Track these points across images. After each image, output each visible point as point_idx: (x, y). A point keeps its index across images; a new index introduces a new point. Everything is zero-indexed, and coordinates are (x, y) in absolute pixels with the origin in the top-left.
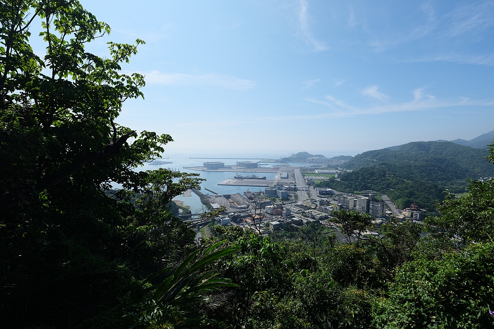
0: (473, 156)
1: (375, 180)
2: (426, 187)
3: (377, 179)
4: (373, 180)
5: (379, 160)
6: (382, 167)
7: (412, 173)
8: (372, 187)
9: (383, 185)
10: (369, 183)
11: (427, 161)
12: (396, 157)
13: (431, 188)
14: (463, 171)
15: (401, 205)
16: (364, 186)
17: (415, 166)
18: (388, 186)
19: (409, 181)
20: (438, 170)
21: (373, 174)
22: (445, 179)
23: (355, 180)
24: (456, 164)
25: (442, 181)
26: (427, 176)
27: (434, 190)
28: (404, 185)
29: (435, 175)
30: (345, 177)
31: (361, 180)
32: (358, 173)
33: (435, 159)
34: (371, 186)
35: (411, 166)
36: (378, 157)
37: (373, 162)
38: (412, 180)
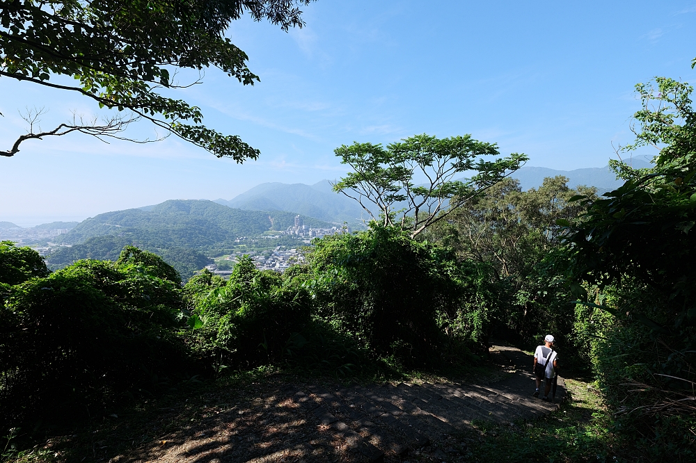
0: (230, 216)
2: (185, 254)
5: (125, 225)
6: (128, 235)
7: (170, 240)
11: (187, 223)
12: (149, 219)
13: (189, 255)
14: (223, 233)
17: (174, 231)
19: (165, 250)
20: (199, 233)
22: (206, 243)
24: (216, 226)
25: (204, 245)
26: (188, 241)
27: (192, 257)
29: (196, 239)
33: (196, 220)
35: (167, 231)
36: (124, 220)
37: (115, 228)
38: (168, 248)
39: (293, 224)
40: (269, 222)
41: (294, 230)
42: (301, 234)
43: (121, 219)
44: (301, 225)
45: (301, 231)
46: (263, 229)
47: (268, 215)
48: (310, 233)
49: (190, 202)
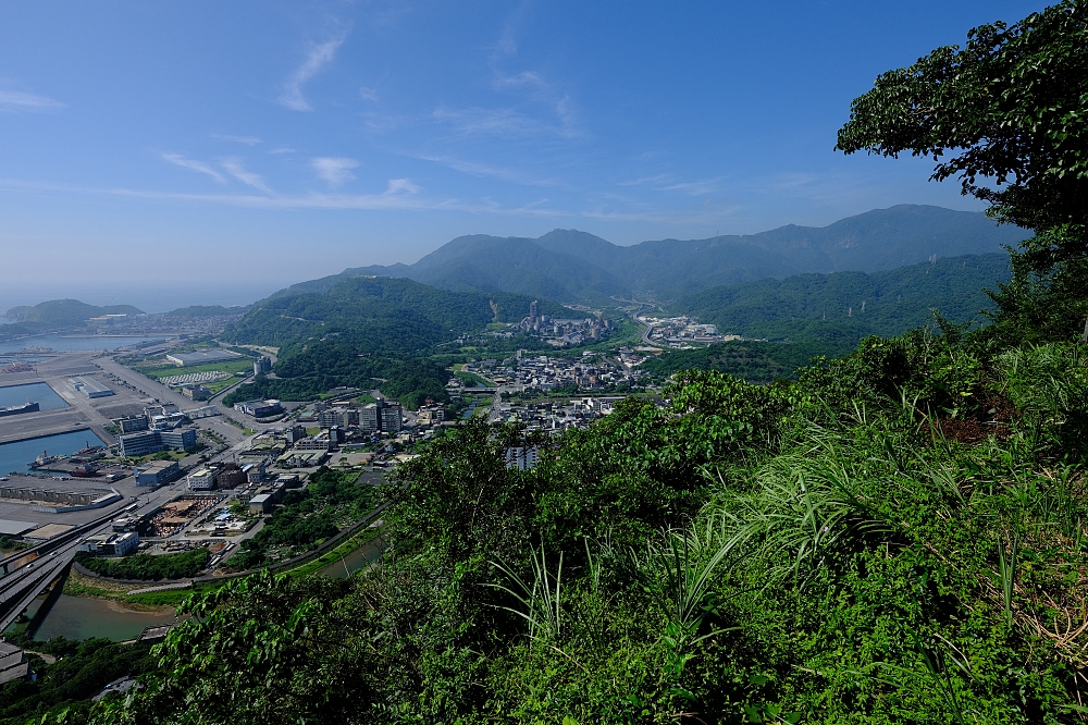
0: (439, 302)
1: (344, 366)
3: (347, 364)
4: (340, 366)
5: (311, 318)
6: (336, 337)
8: (344, 381)
9: (361, 372)
10: (333, 374)
11: (391, 316)
12: (339, 310)
14: (436, 328)
15: (413, 405)
16: (329, 381)
17: (382, 329)
18: (369, 375)
19: (397, 361)
20: (411, 331)
21: (336, 356)
23: (308, 371)
24: (425, 318)
27: (433, 370)
28: (394, 369)
29: (411, 340)
30: (286, 368)
31: (320, 369)
32: (310, 357)
33: (400, 311)
34: (341, 378)
35: (374, 329)
36: (307, 311)
37: (299, 323)
38: (401, 359)
39: (526, 311)
40: (491, 310)
41: (528, 324)
42: (542, 330)
43: (303, 309)
44: (539, 315)
45: (541, 326)
46: (486, 319)
47: (489, 299)
48: (555, 328)
49: (380, 281)
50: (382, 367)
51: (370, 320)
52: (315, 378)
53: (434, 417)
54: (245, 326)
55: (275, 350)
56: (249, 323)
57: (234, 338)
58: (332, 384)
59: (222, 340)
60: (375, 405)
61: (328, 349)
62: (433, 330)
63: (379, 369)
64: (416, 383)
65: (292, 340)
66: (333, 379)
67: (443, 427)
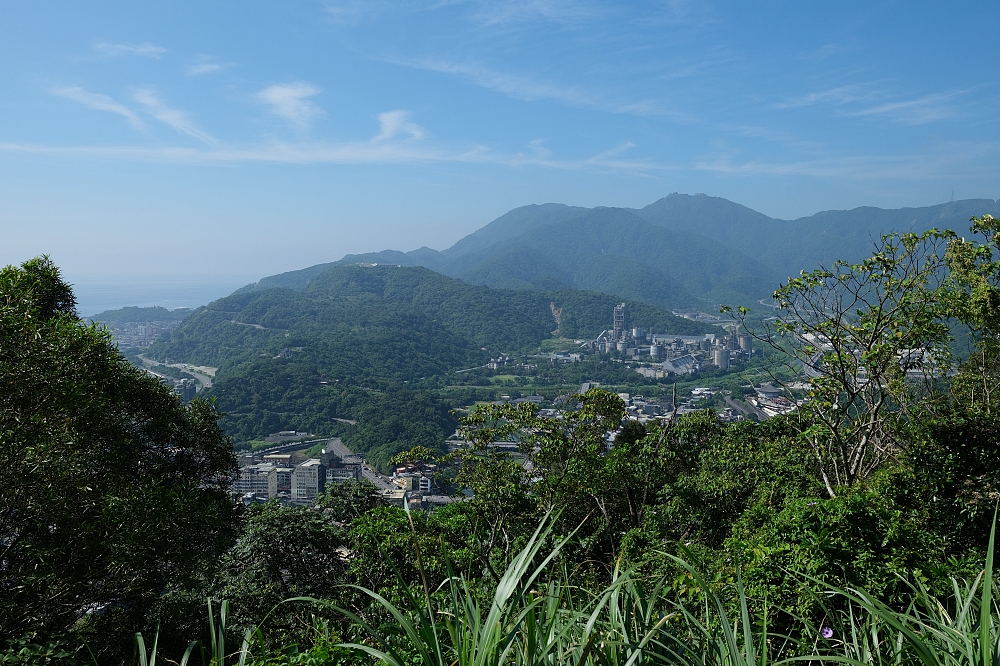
0: (469, 305)
1: (296, 398)
2: (417, 403)
3: (301, 396)
4: (290, 399)
6: (297, 353)
7: (367, 364)
8: (293, 422)
9: (320, 409)
10: (279, 409)
11: (389, 324)
12: (314, 313)
14: (458, 345)
16: (270, 420)
17: (371, 343)
18: (333, 412)
19: (378, 393)
20: (417, 347)
21: (286, 382)
23: (241, 404)
24: (443, 328)
25: (428, 376)
26: (399, 366)
27: (432, 410)
28: (370, 406)
29: (413, 362)
31: (259, 402)
32: (247, 383)
33: (404, 317)
34: (289, 417)
35: (358, 343)
36: (268, 315)
37: (255, 332)
38: (383, 389)
39: (607, 321)
40: (551, 318)
41: (610, 341)
42: (631, 352)
43: (263, 311)
44: (628, 328)
45: (629, 344)
46: (540, 333)
47: (548, 301)
48: (652, 348)
49: (382, 271)
50: (353, 402)
51: (355, 329)
52: (251, 416)
53: (415, 486)
54: (182, 336)
55: (211, 371)
56: (187, 332)
57: (163, 354)
58: (275, 426)
59: (149, 356)
60: (316, 462)
61: (276, 370)
62: (453, 347)
63: (348, 406)
64: (397, 430)
65: (239, 357)
66: (277, 419)
67: (425, 505)
